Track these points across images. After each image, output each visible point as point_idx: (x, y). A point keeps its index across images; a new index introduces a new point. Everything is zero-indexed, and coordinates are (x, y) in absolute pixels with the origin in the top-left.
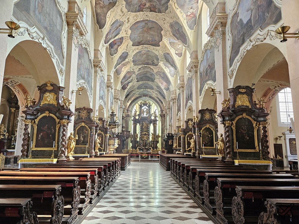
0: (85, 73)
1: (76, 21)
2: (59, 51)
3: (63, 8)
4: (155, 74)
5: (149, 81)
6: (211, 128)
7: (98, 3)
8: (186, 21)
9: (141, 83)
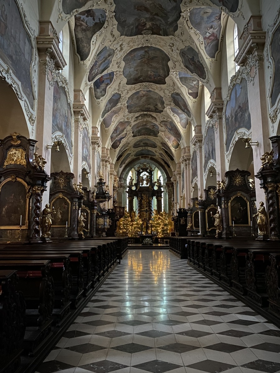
0: (62, 123)
1: (51, 48)
2: (28, 89)
3: (33, 30)
4: (159, 125)
5: (150, 135)
6: (243, 198)
7: (79, 24)
8: (203, 47)
9: (138, 138)
